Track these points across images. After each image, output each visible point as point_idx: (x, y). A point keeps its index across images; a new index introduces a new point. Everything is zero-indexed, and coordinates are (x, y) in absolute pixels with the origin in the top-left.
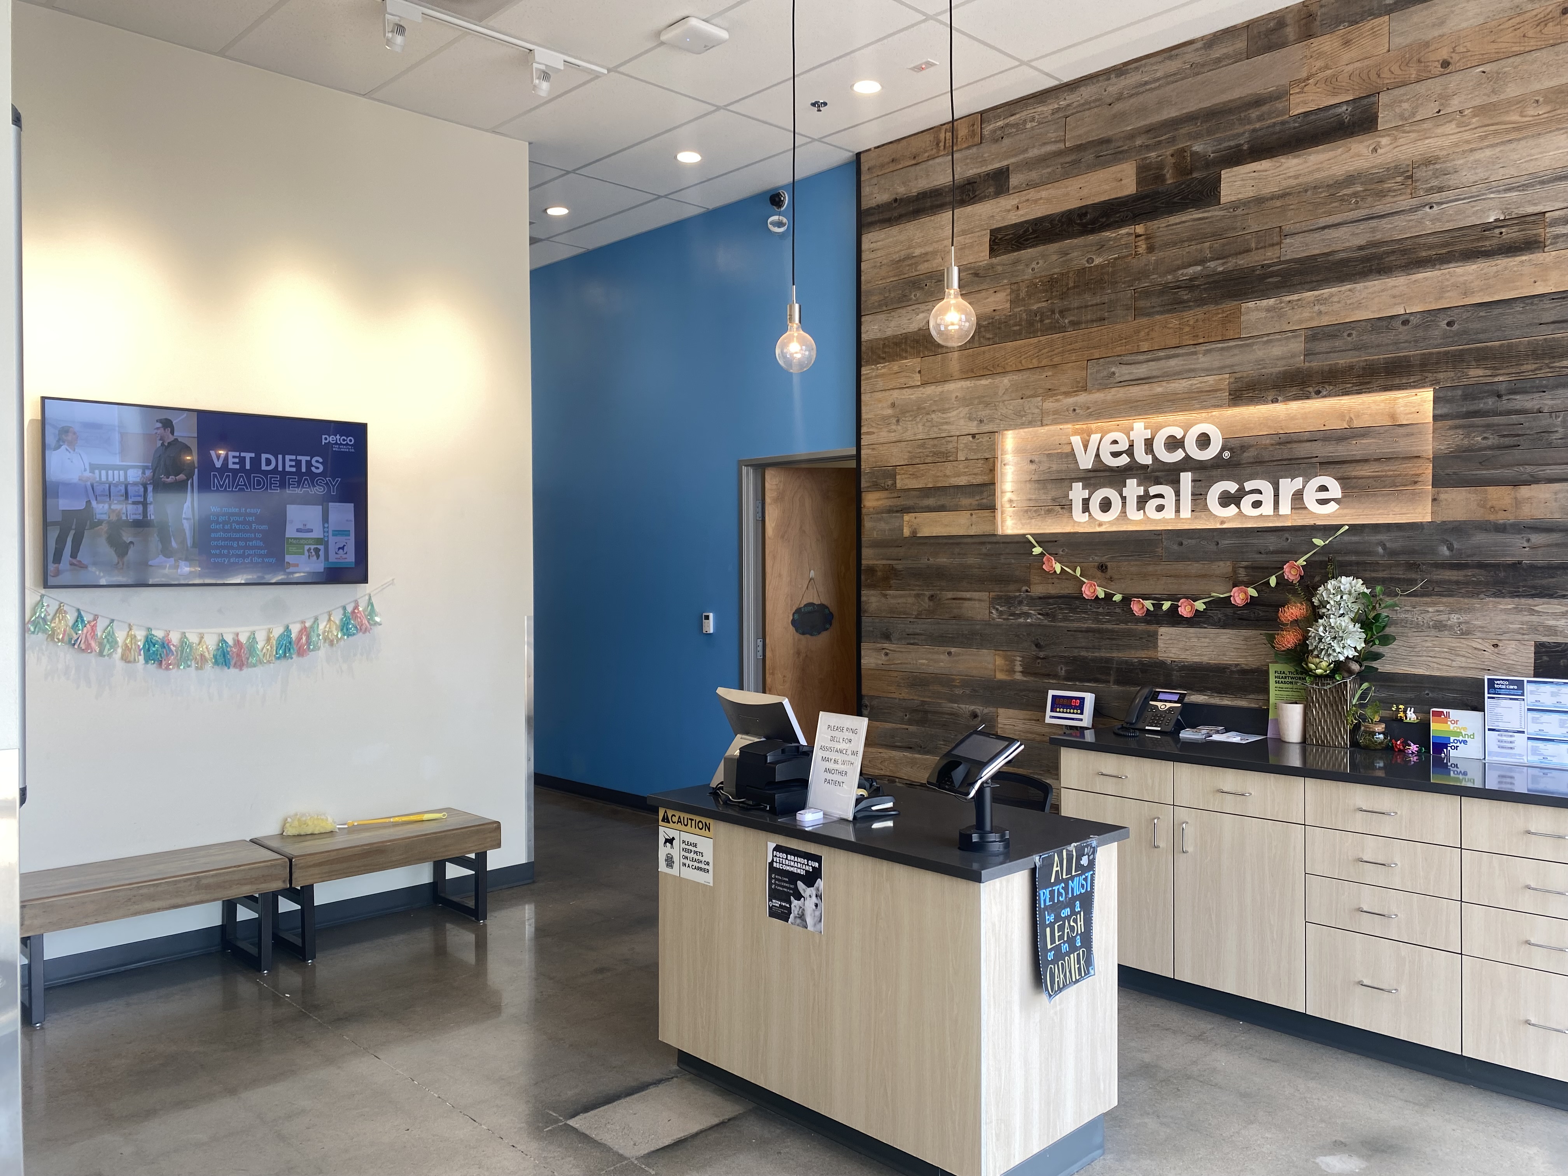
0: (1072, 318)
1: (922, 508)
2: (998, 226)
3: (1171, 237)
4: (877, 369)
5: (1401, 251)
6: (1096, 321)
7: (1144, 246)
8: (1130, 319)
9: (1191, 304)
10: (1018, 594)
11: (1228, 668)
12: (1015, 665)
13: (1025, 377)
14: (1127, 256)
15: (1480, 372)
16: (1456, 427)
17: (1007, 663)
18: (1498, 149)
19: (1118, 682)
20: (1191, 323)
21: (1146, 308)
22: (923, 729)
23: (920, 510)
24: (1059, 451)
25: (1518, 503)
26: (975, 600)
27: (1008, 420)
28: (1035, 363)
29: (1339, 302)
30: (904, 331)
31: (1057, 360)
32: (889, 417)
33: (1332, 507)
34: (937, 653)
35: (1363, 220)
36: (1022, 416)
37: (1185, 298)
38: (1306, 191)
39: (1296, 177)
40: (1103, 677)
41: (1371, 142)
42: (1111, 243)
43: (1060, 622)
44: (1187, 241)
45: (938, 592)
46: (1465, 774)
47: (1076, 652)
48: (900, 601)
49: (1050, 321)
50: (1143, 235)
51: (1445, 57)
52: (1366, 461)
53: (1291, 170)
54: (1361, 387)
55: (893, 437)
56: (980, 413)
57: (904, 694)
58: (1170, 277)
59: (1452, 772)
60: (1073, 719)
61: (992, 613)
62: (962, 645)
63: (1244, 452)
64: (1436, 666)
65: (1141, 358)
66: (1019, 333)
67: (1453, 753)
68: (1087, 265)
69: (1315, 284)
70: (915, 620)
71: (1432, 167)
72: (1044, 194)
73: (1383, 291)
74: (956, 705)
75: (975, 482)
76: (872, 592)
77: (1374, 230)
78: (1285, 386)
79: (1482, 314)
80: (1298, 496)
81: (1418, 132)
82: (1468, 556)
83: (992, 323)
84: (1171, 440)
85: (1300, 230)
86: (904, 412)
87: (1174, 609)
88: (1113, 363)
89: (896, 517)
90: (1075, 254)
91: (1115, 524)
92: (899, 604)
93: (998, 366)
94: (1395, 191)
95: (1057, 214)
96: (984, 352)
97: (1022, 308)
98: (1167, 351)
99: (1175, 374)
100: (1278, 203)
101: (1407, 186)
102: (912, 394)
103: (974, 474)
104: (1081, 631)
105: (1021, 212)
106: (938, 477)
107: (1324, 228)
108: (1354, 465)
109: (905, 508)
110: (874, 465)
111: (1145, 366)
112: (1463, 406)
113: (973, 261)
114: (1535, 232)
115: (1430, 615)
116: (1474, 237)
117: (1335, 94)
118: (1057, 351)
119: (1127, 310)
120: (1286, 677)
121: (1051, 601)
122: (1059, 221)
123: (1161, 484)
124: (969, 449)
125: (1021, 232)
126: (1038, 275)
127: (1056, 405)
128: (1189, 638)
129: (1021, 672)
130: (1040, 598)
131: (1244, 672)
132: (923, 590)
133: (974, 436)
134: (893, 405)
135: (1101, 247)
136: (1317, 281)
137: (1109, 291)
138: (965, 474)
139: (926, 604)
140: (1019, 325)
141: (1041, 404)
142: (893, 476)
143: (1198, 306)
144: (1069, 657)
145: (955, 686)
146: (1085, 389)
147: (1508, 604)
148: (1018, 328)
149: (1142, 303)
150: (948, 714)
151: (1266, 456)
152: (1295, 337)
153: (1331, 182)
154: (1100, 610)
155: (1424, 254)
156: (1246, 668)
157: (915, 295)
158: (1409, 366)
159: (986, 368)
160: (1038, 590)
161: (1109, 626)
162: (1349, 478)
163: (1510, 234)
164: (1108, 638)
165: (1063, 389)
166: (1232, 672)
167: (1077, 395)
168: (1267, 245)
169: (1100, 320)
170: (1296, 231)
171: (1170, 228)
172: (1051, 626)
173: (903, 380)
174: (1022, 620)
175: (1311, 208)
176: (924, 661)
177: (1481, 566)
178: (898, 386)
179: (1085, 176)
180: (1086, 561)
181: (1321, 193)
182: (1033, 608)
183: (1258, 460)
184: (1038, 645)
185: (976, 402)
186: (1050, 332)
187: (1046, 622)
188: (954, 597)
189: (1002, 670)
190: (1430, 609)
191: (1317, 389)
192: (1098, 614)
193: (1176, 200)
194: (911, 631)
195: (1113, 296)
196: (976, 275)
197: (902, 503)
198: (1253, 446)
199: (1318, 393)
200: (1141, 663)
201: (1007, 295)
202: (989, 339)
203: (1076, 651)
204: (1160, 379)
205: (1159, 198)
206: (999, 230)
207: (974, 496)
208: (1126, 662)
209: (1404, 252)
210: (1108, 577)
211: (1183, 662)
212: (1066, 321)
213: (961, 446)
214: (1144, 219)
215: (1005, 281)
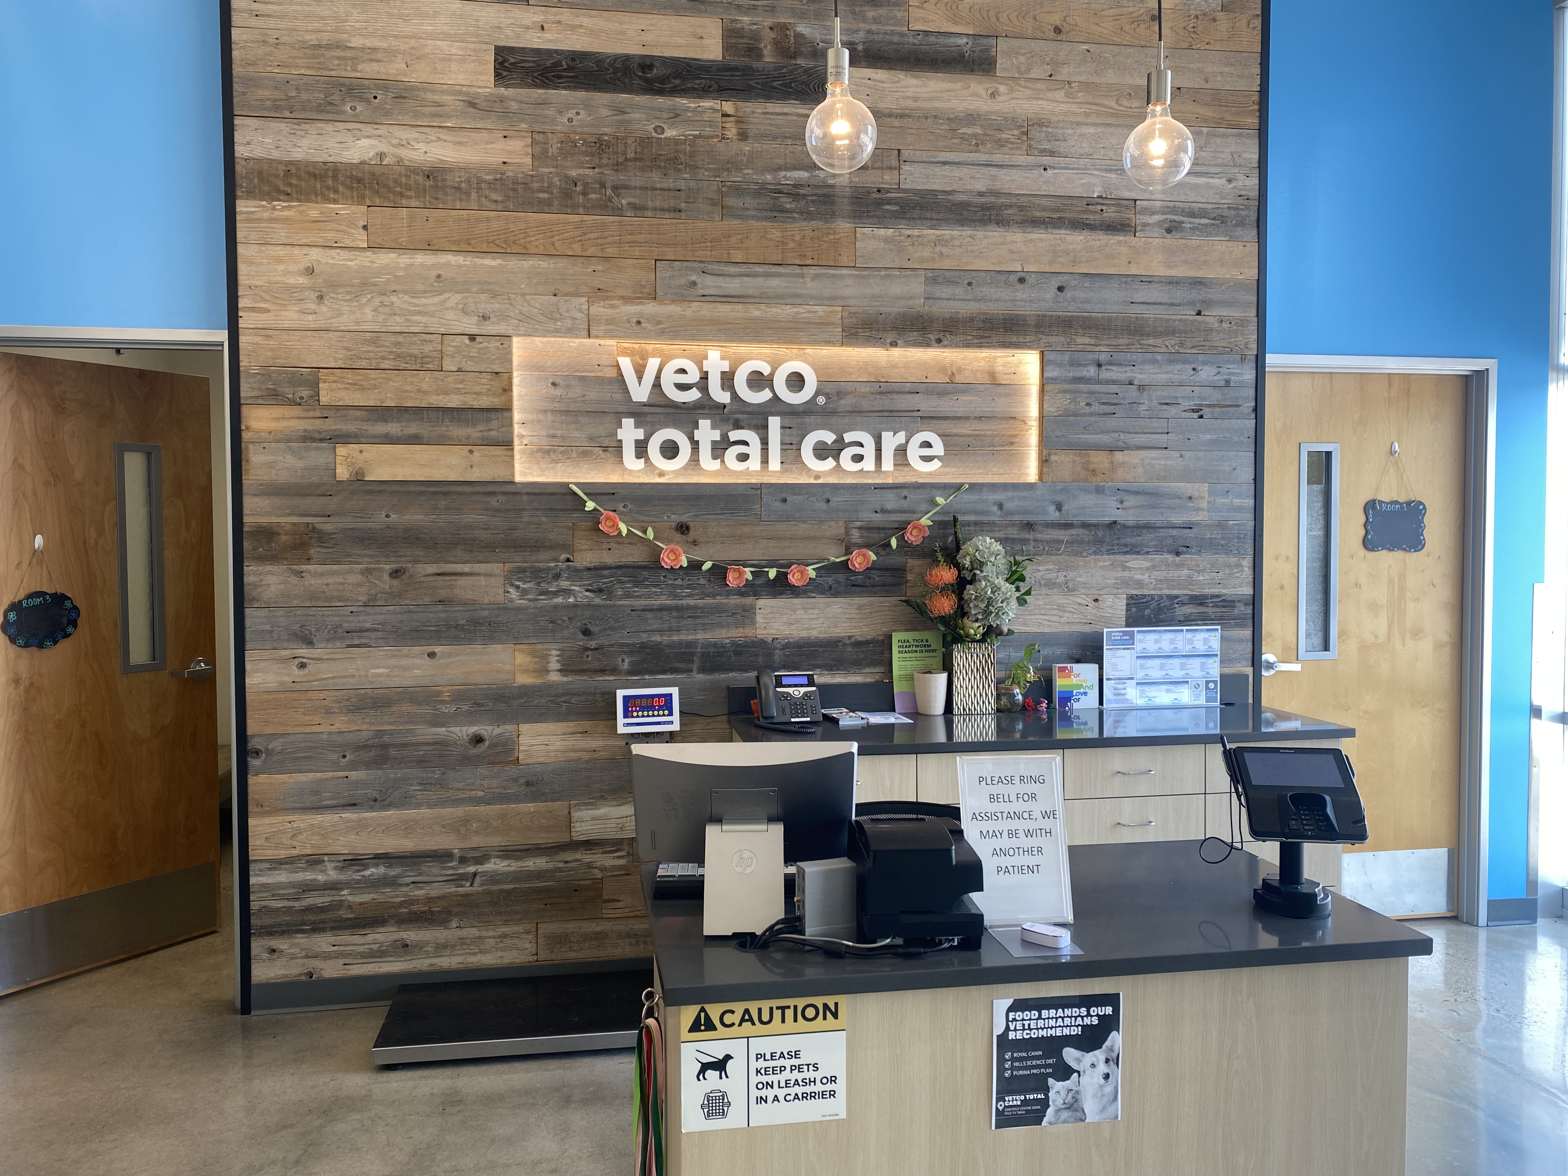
0: (633, 200)
1: (374, 437)
2: (509, 45)
3: (769, 128)
4: (274, 208)
5: (1018, 207)
6: (668, 210)
7: (734, 131)
8: (717, 218)
9: (796, 215)
10: (553, 565)
11: (840, 641)
12: (548, 662)
13: (560, 265)
14: (712, 137)
15: (1087, 340)
16: (1064, 392)
17: (535, 660)
18: (1100, 130)
19: (703, 670)
20: (797, 238)
21: (737, 208)
22: (379, 772)
23: (369, 440)
24: (599, 374)
25: (1113, 466)
26: (478, 574)
27: (531, 321)
28: (577, 249)
29: (960, 246)
30: (331, 159)
31: (611, 251)
32: (301, 289)
33: (936, 465)
34: (407, 656)
35: (983, 165)
36: (556, 320)
37: (788, 206)
38: (927, 118)
39: (916, 99)
40: (683, 666)
41: (990, 85)
42: (690, 114)
43: (620, 599)
44: (790, 138)
45: (410, 565)
46: (1086, 724)
47: (644, 638)
48: (330, 580)
49: (598, 196)
50: (733, 116)
51: (1058, 23)
52: (967, 418)
53: (910, 89)
54: (981, 341)
55: (310, 321)
56: (483, 306)
57: (340, 723)
58: (769, 177)
59: (1075, 724)
60: (659, 723)
61: (508, 592)
62: (456, 640)
63: (841, 399)
64: (1046, 623)
65: (732, 269)
66: (549, 203)
67: (1076, 706)
68: (654, 134)
69: (935, 222)
70: (361, 609)
71: (1045, 129)
72: (586, 21)
73: (1002, 244)
74: (444, 729)
75: (476, 404)
76: (269, 568)
77: (994, 178)
78: (904, 329)
79: (1087, 284)
80: (901, 451)
81: (1033, 89)
82: (1074, 516)
83: (501, 179)
84: (755, 377)
85: (920, 159)
86: (333, 286)
87: (782, 577)
88: (693, 270)
89: (318, 449)
90: (636, 116)
91: (682, 474)
92: (327, 585)
93: (514, 242)
94: (1012, 143)
95: (608, 56)
96: (488, 219)
97: (552, 170)
98: (766, 267)
99: (776, 297)
100: (896, 123)
101: (1023, 141)
102: (352, 260)
103: (474, 393)
104: (652, 610)
105: (547, 35)
106: (406, 391)
107: (945, 163)
108: (956, 421)
109: (339, 436)
110: (271, 364)
111: (737, 280)
112: (1069, 372)
113: (464, 83)
114: (1128, 216)
115: (1041, 573)
116: (1080, 209)
117: (956, 23)
118: (610, 239)
119: (713, 205)
120: (910, 646)
121: (605, 572)
122: (610, 64)
123: (742, 428)
124: (465, 356)
125: (548, 63)
126: (579, 130)
127: (610, 312)
128: (795, 610)
129: (560, 670)
130: (589, 569)
131: (858, 644)
132: (379, 562)
133: (472, 338)
134: (310, 271)
135: (675, 116)
136: (937, 220)
137: (687, 176)
138: (458, 391)
139: (386, 583)
140: (548, 192)
141: (585, 307)
142: (314, 385)
143: (805, 220)
144: (634, 645)
145: (443, 702)
146: (654, 297)
147: (1105, 560)
148: (546, 196)
149: (731, 201)
150: (428, 744)
151: (866, 405)
152: (916, 276)
153: (951, 116)
154: (679, 582)
155: (1038, 214)
156: (861, 639)
157: (354, 108)
158: (1025, 325)
159: (493, 242)
160: (586, 558)
161: (692, 602)
162: (950, 436)
163: (1110, 214)
164: (689, 617)
165: (621, 292)
166: (845, 645)
167: (642, 303)
168: (885, 167)
169: (675, 211)
170: (916, 159)
171: (768, 116)
172: (606, 606)
173: (330, 235)
174: (559, 600)
175: (931, 138)
176: (381, 671)
177: (1085, 525)
178: (321, 242)
179: (651, 16)
180: (659, 520)
181: (942, 124)
182: (578, 583)
183: (856, 409)
184: (586, 632)
185: (475, 289)
186: (598, 211)
187: (597, 601)
188: (439, 571)
189: (526, 671)
190: (1041, 568)
191: (937, 337)
192: (674, 587)
193: (775, 84)
194: (352, 626)
195: (692, 184)
196: (472, 104)
197: (333, 427)
198: (851, 393)
199: (939, 341)
200: (734, 644)
201: (526, 146)
202: (496, 201)
203: (644, 635)
204: (757, 300)
205: (752, 75)
206: (511, 50)
207: (474, 425)
208: (715, 645)
209: (1021, 208)
210: (691, 540)
211: (788, 638)
212: (624, 202)
213: (449, 350)
214: (733, 97)
215: (524, 126)
